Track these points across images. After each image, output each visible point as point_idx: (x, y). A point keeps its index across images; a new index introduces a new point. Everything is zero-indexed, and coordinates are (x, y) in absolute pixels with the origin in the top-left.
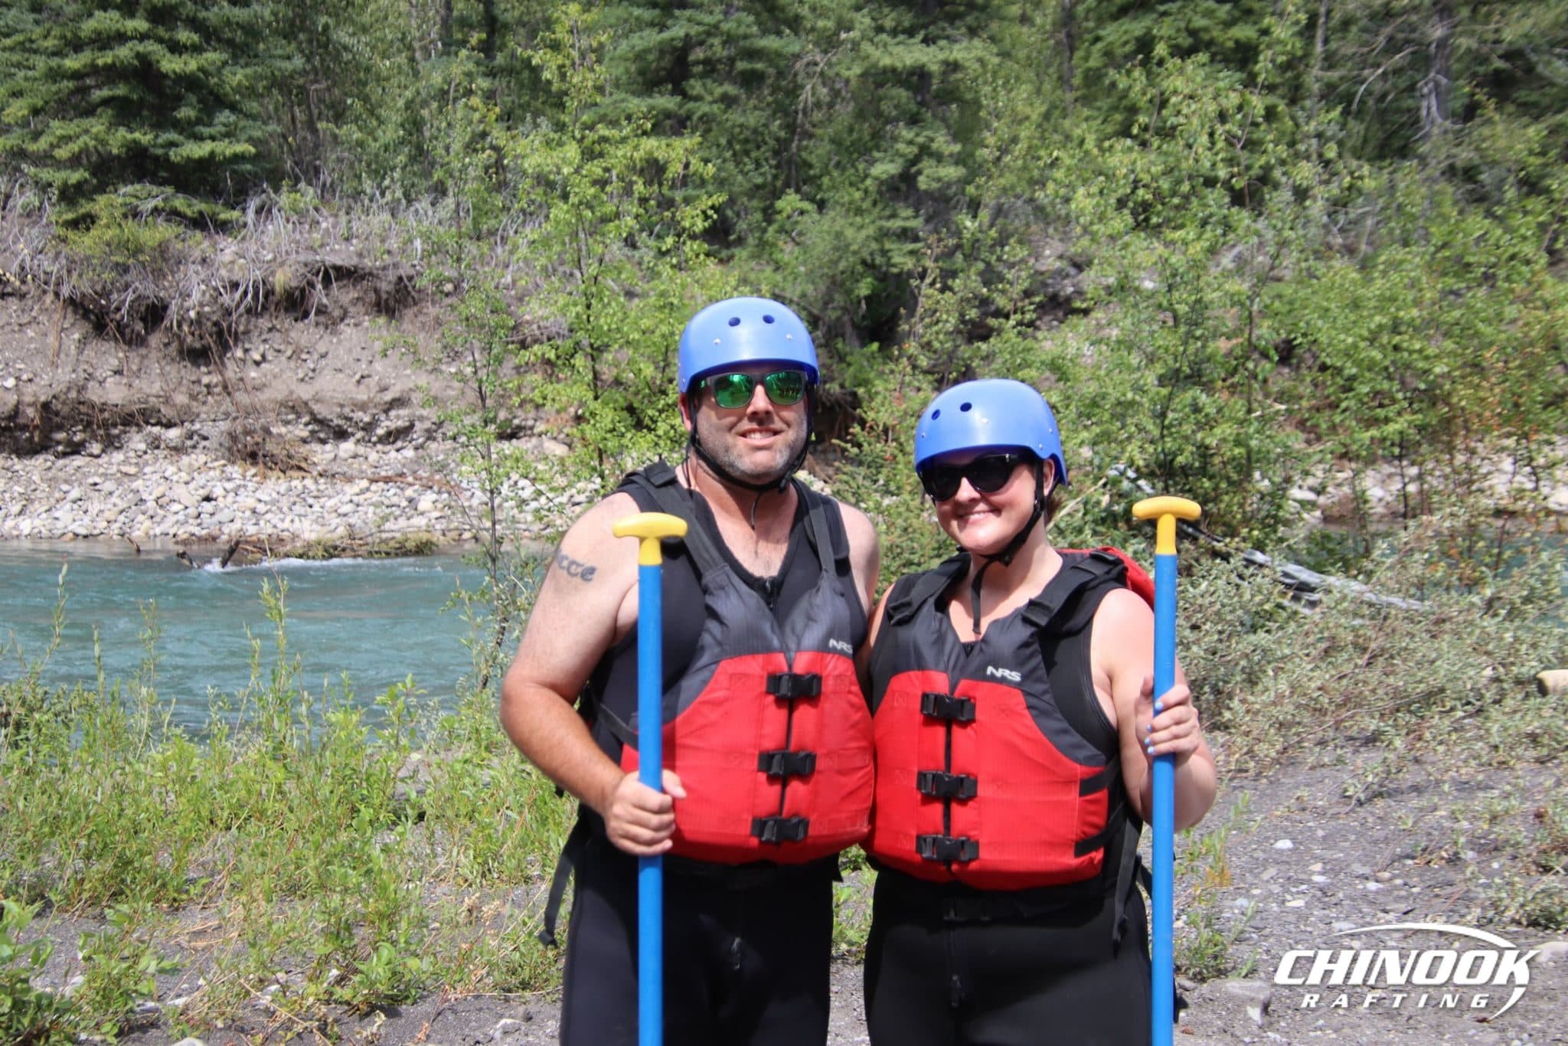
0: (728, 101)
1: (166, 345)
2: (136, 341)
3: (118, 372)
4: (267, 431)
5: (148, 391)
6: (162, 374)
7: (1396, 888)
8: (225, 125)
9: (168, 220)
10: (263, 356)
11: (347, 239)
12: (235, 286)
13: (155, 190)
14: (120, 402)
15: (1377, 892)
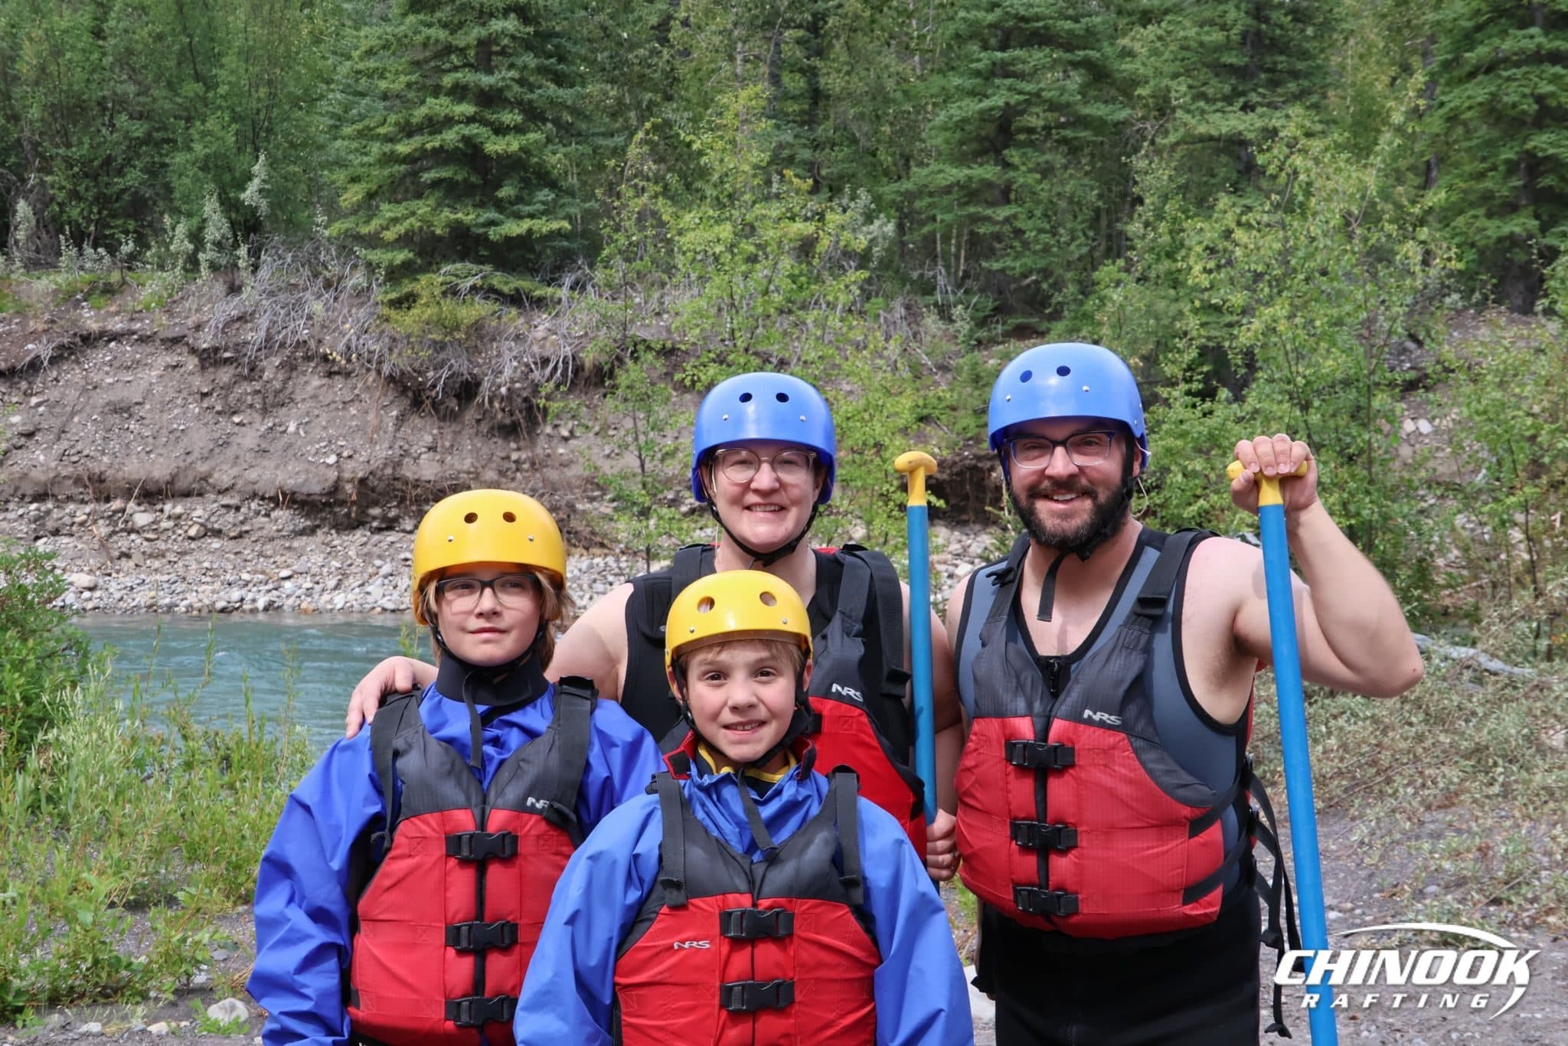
0: (1046, 172)
1: (478, 421)
2: (452, 417)
3: (430, 449)
4: (571, 507)
5: (459, 467)
6: (476, 451)
7: (1355, 917)
8: (543, 203)
9: (487, 298)
10: (571, 432)
11: (658, 314)
12: (545, 361)
13: (475, 268)
14: (432, 478)
15: (1334, 921)
